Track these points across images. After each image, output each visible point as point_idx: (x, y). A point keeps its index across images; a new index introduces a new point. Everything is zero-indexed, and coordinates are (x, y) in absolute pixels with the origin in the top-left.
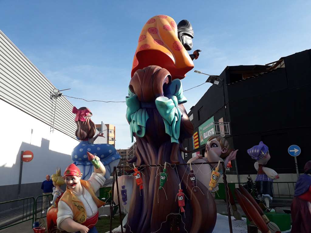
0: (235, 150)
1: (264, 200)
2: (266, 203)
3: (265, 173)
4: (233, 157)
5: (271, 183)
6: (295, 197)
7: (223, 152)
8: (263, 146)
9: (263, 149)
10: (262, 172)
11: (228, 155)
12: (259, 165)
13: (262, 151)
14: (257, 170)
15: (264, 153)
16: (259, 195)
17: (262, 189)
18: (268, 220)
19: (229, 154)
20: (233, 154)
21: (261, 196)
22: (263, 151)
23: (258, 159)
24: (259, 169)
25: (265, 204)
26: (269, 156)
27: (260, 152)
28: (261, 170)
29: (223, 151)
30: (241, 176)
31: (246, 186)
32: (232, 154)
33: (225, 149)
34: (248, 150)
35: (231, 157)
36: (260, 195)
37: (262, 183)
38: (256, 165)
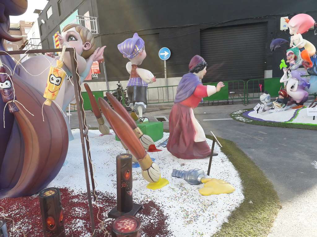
0: (103, 46)
1: (137, 109)
2: (139, 112)
3: (139, 77)
4: (99, 56)
5: (146, 88)
6: (175, 103)
7: (85, 49)
8: (138, 39)
9: (138, 43)
10: (136, 75)
11: (93, 53)
12: (133, 66)
13: (136, 46)
14: (129, 72)
15: (140, 49)
16: (130, 104)
17: (135, 97)
18: (142, 133)
19: (94, 51)
20: (100, 52)
21: (134, 104)
22: (138, 47)
23: (131, 58)
24: (132, 71)
25: (138, 114)
26: (144, 54)
27: (135, 47)
28: (134, 72)
29: (85, 46)
30: (110, 83)
31: (115, 93)
32: (98, 51)
33: (88, 43)
34: (119, 45)
35: (96, 57)
36: (132, 103)
37: (135, 88)
38: (129, 67)
